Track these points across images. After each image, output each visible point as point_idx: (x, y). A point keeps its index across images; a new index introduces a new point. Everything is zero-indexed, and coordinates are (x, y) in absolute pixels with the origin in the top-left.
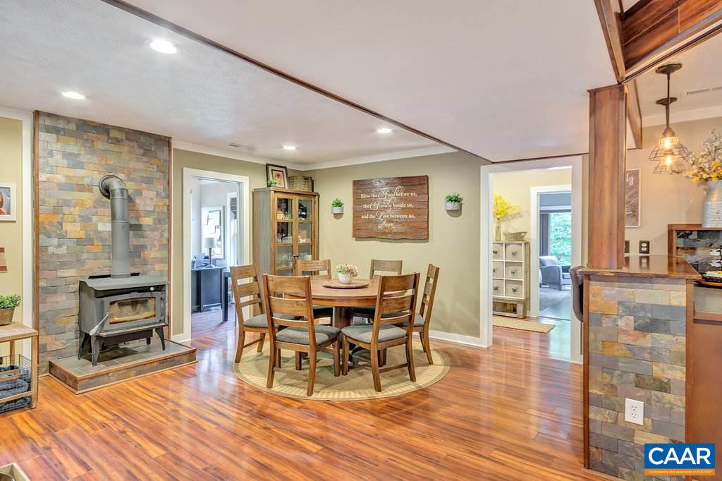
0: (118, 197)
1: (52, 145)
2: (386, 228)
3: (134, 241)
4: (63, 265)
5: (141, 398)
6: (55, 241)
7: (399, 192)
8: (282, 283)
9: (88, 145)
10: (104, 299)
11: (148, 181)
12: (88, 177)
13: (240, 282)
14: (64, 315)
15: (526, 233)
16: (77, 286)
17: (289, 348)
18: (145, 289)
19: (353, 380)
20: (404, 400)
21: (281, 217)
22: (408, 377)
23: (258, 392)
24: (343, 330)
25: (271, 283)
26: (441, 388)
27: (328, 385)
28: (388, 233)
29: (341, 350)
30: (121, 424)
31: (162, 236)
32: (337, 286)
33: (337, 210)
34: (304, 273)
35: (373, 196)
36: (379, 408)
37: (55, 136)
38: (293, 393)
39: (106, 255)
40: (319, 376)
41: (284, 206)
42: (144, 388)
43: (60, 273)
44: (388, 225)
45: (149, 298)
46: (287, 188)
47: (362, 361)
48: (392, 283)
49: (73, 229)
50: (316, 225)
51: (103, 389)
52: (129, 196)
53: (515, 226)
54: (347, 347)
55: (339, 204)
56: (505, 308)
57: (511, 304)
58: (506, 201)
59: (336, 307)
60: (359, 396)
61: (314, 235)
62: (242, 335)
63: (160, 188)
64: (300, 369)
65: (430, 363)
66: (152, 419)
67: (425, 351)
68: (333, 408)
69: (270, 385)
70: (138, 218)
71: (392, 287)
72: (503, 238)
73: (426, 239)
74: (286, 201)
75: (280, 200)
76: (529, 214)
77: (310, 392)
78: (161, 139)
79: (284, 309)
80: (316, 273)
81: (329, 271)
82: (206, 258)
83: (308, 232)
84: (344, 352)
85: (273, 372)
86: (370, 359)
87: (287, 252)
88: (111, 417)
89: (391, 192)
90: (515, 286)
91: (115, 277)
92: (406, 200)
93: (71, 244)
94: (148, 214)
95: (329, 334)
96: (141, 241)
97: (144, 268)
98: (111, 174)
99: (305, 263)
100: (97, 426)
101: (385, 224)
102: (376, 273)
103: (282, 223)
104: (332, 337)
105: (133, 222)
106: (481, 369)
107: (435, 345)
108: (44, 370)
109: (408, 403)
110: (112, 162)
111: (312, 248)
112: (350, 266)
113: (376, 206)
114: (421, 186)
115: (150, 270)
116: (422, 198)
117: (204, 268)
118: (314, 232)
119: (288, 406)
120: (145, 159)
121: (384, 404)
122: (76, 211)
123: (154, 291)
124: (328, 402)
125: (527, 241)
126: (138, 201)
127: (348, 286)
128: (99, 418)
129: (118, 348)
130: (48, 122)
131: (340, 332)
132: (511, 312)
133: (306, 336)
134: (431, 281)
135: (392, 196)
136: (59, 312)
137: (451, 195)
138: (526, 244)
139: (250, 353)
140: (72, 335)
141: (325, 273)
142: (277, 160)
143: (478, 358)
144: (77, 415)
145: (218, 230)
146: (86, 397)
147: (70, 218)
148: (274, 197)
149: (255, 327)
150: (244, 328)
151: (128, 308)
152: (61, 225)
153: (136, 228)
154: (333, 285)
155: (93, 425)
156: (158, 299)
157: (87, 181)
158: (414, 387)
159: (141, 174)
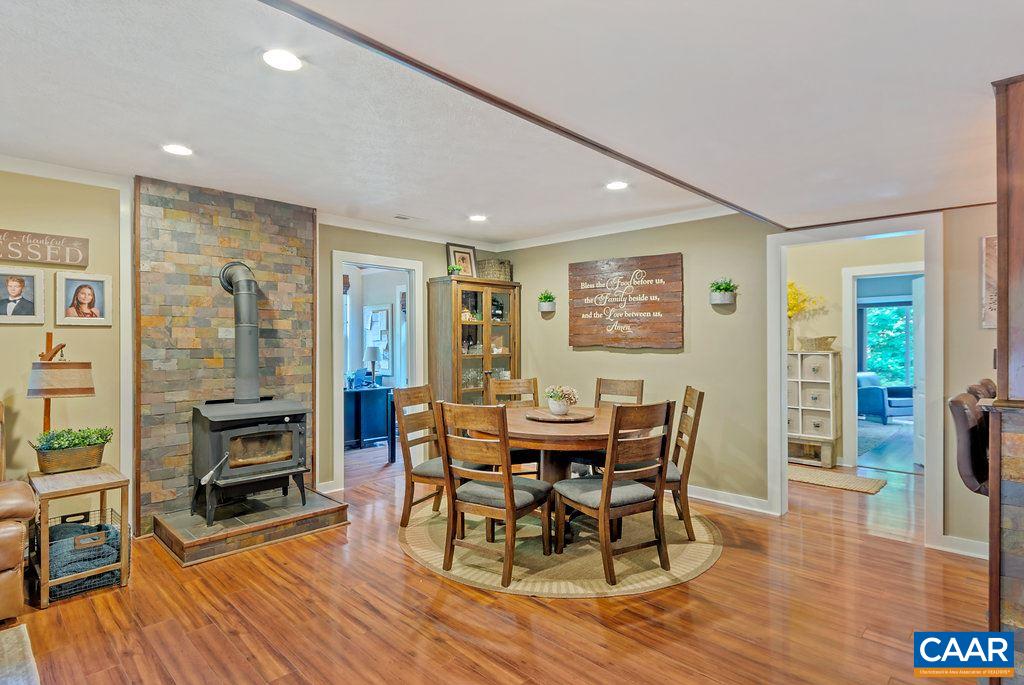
0: (243, 292)
1: (158, 221)
2: (619, 332)
3: (266, 352)
4: (173, 386)
5: (266, 577)
6: (162, 352)
7: (638, 279)
8: (463, 415)
9: (205, 221)
10: (223, 433)
11: (285, 269)
12: (204, 265)
13: (409, 410)
14: (174, 453)
15: (835, 338)
16: (190, 413)
17: (475, 511)
18: (279, 420)
19: (572, 562)
20: (653, 601)
21: (467, 317)
22: (657, 560)
23: (431, 576)
24: (556, 486)
25: (448, 415)
26: (712, 584)
27: (533, 570)
28: (620, 340)
29: (553, 515)
30: (233, 618)
31: (304, 345)
32: (546, 418)
33: (546, 306)
34: (499, 397)
35: (599, 285)
36: (614, 614)
37: (161, 210)
38: (480, 581)
39: (230, 372)
40: (520, 554)
41: (471, 301)
42: (271, 560)
43: (169, 397)
44: (621, 328)
45: (284, 432)
46: (475, 277)
47: (584, 530)
48: (632, 417)
49: (186, 337)
50: (517, 328)
51: (217, 561)
52: (259, 291)
53: (816, 328)
54: (562, 511)
55: (549, 298)
56: (803, 451)
57: (810, 446)
58: (802, 291)
59: (546, 452)
60: (581, 591)
61: (513, 342)
62: (410, 488)
63: (302, 279)
64: (493, 540)
65: (691, 539)
66: (277, 613)
67: (681, 519)
68: (542, 609)
69: (448, 566)
70: (271, 320)
71: (632, 423)
72: (797, 346)
73: (680, 348)
74: (475, 294)
75: (465, 293)
76: (840, 309)
77: (506, 582)
78: (302, 212)
79: (467, 453)
80: (517, 397)
81: (535, 394)
82: (369, 374)
83: (504, 339)
84: (557, 517)
85: (452, 547)
86: (597, 529)
87: (475, 367)
88: (222, 606)
89: (626, 279)
90: (817, 419)
91: (239, 402)
92: (648, 290)
93: (183, 356)
94: (286, 314)
95: (536, 493)
96: (276, 353)
97: (280, 390)
98: (236, 260)
99: (501, 383)
100: (200, 621)
101: (617, 326)
102: (604, 398)
103: (469, 326)
104: (541, 496)
105: (266, 326)
106: (771, 551)
107: (696, 509)
108: (147, 528)
109: (659, 608)
110: (237, 243)
111: (511, 362)
112: (566, 389)
113: (603, 299)
114: (671, 269)
115: (288, 392)
116: (674, 287)
117: (366, 388)
118: (514, 338)
119: (473, 601)
120: (281, 239)
121: (622, 607)
122: (190, 311)
123: (290, 422)
124: (533, 599)
125: (837, 350)
126: (271, 297)
127: (563, 418)
128: (206, 607)
129: (245, 500)
130: (152, 191)
131: (552, 488)
132: (812, 459)
133: (500, 494)
134: (691, 412)
135: (628, 285)
136: (167, 449)
137: (720, 281)
138: (835, 354)
139: (422, 512)
140: (184, 481)
141: (530, 397)
142: (463, 237)
143: (765, 532)
144: (177, 601)
145: (385, 337)
146: (195, 572)
147: (182, 322)
148: (457, 289)
149: (428, 477)
150: (412, 477)
151: (255, 446)
152: (170, 330)
153: (270, 334)
154: (540, 418)
155: (195, 619)
156: (295, 433)
157: (203, 271)
158: (668, 580)
159: (276, 260)
